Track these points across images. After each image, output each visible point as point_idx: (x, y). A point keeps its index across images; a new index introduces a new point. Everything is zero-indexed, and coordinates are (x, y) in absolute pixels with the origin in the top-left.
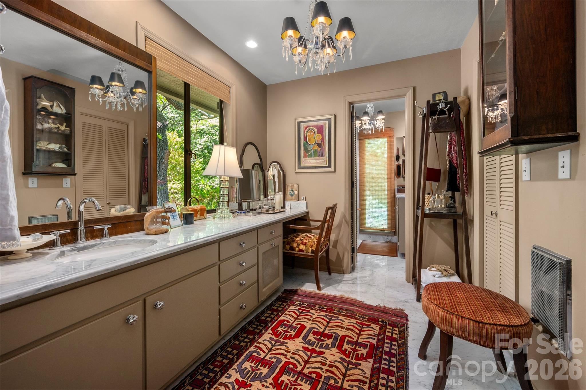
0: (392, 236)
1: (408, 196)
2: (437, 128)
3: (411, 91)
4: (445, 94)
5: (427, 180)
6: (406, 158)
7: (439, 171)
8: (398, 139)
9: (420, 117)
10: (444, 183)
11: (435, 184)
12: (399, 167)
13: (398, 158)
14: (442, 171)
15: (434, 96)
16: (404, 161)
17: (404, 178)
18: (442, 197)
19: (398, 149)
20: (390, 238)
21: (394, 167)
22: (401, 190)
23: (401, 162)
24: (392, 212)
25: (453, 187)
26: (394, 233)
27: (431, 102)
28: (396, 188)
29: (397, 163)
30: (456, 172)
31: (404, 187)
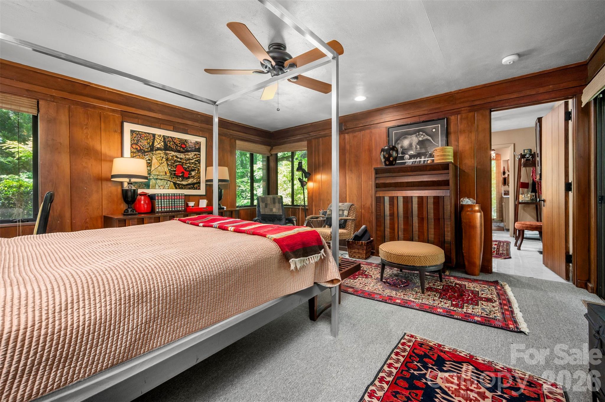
0: (500, 223)
1: (511, 197)
2: (525, 165)
3: (513, 145)
4: (531, 150)
5: (521, 188)
6: (510, 173)
7: (528, 184)
8: (504, 161)
9: (517, 159)
10: (530, 189)
11: (526, 190)
12: (505, 179)
13: (504, 173)
14: (530, 183)
15: (524, 150)
16: (508, 175)
17: (509, 186)
18: (529, 195)
19: (504, 167)
20: (498, 224)
21: (501, 179)
22: (507, 193)
23: (506, 176)
24: (500, 207)
25: (534, 190)
26: (502, 221)
27: (523, 154)
28: (503, 192)
29: (503, 176)
30: (535, 185)
31: (508, 192)
